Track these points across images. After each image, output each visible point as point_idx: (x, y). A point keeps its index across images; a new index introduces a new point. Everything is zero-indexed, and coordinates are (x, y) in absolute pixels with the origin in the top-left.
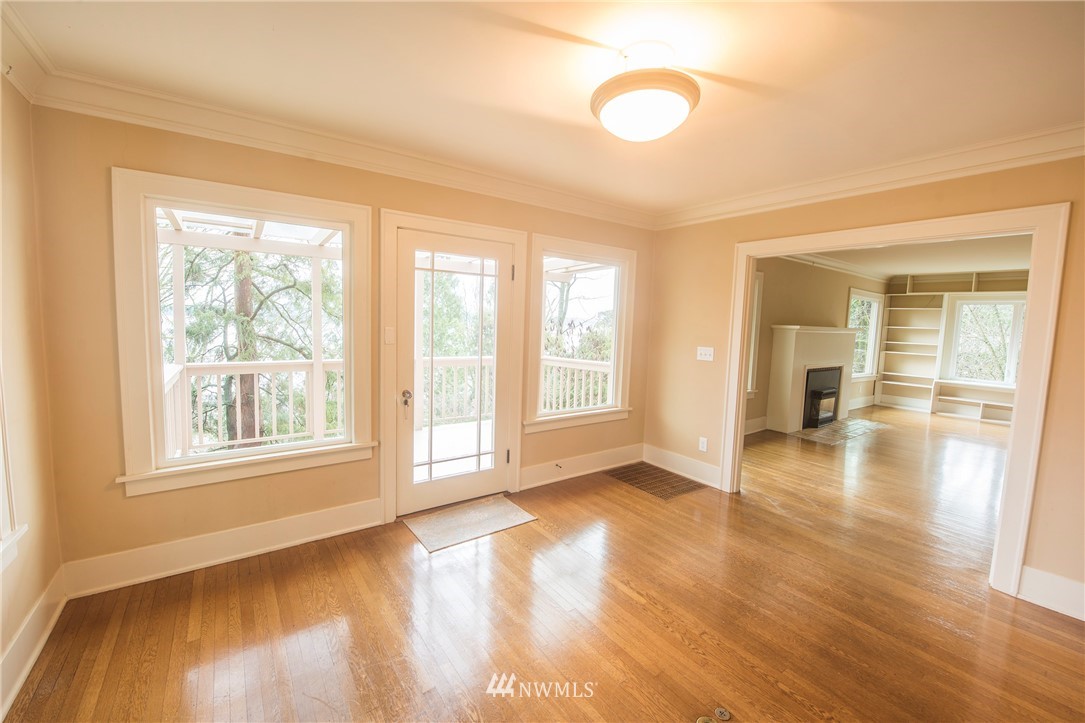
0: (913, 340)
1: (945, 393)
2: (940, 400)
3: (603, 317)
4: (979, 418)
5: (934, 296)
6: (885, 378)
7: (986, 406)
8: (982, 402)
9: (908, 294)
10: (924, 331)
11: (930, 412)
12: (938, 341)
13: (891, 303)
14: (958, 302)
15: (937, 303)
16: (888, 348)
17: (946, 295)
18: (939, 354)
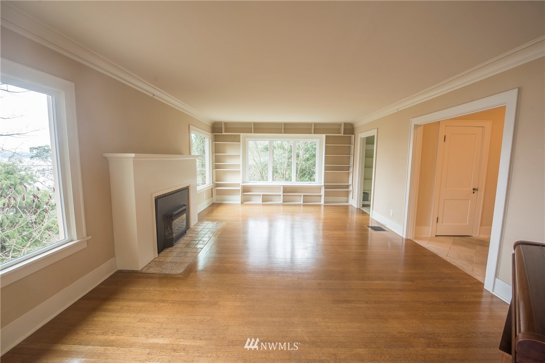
0: (229, 162)
1: (246, 190)
2: (244, 195)
3: (35, 151)
4: (261, 202)
5: (236, 135)
6: (217, 185)
7: (263, 195)
8: (262, 194)
9: (223, 133)
10: (233, 156)
11: (240, 203)
12: (239, 161)
13: (216, 139)
14: (247, 139)
15: (237, 139)
16: (217, 167)
17: (242, 134)
18: (241, 169)
